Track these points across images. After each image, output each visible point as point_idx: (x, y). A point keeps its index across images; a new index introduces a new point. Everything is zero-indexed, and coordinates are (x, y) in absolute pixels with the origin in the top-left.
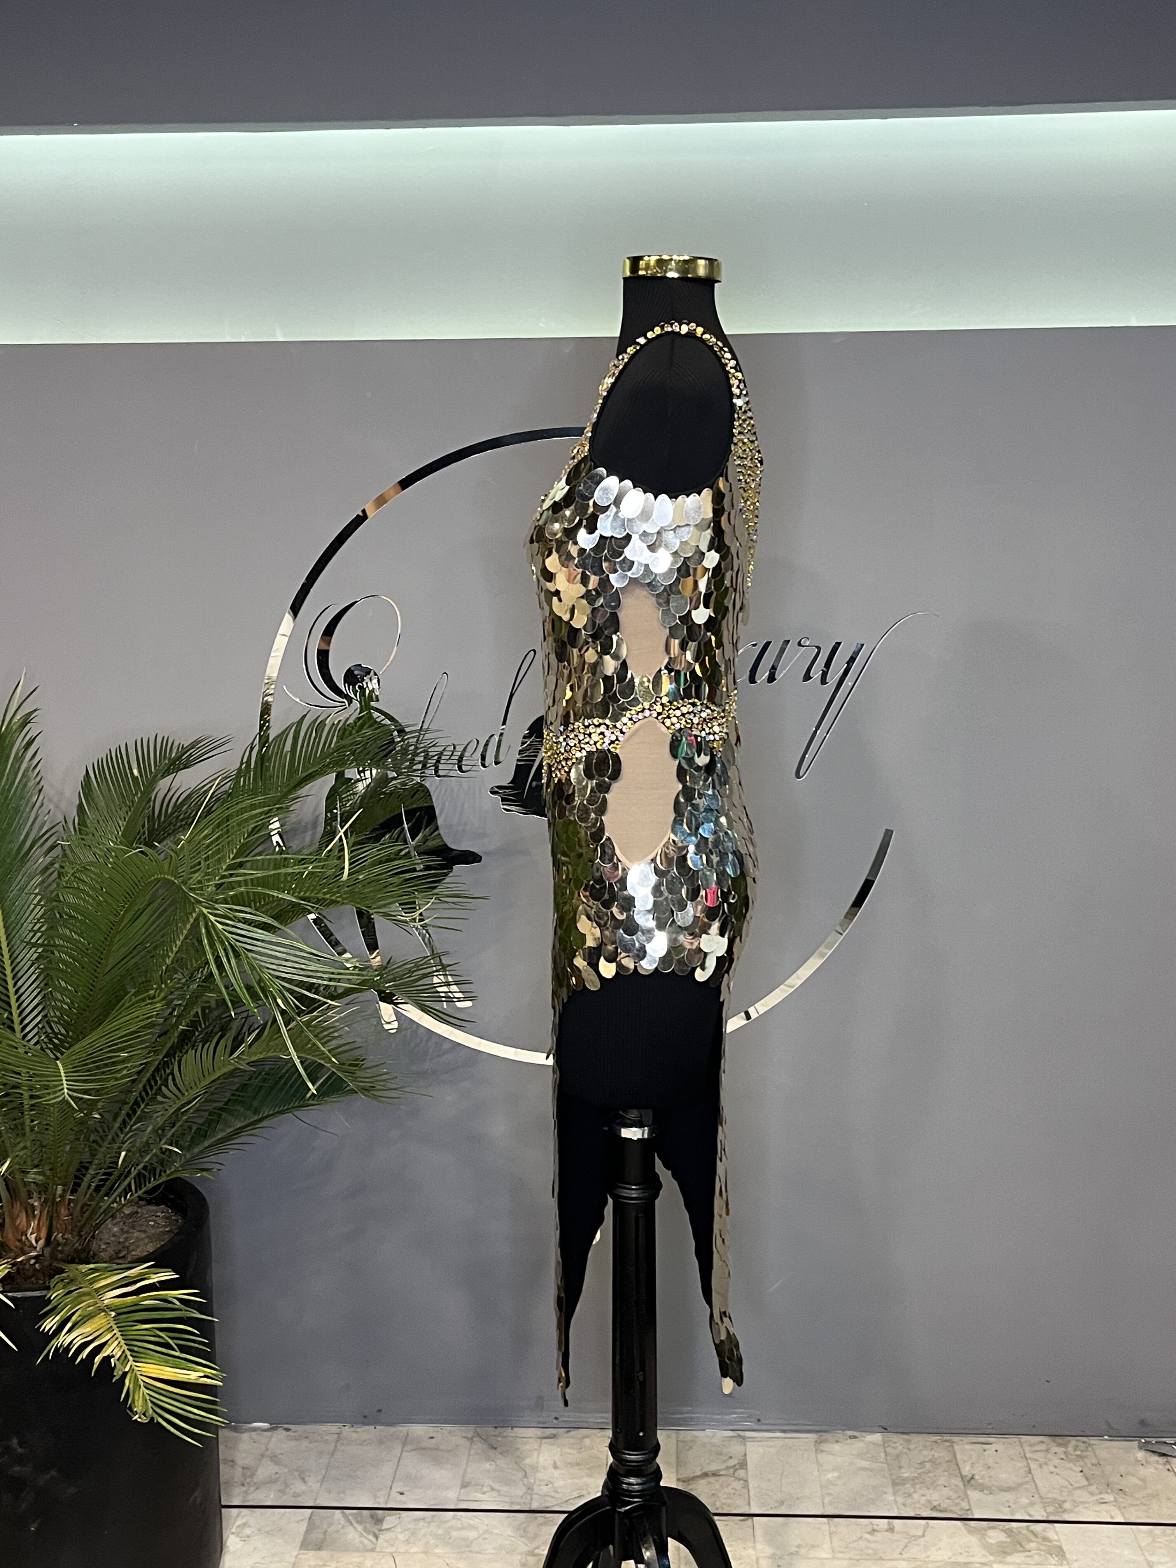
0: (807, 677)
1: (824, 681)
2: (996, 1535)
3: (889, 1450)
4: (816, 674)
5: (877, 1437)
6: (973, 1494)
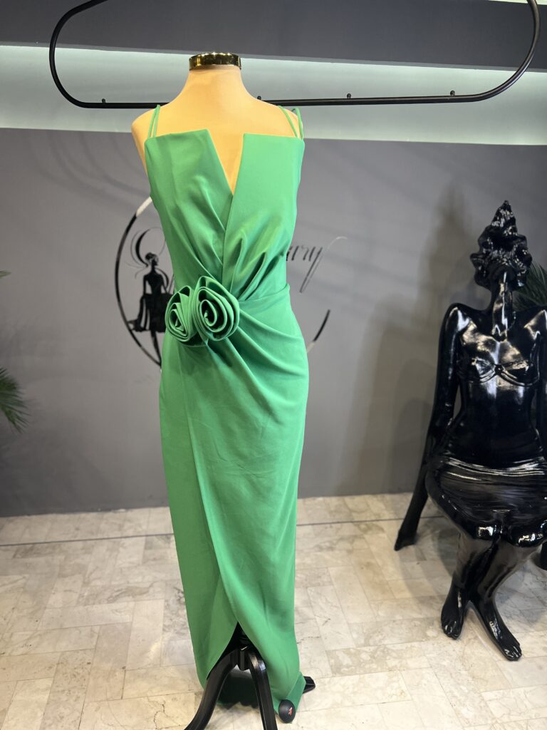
0: (304, 259)
1: (310, 260)
2: (363, 526)
3: (326, 502)
4: (307, 257)
5: (321, 499)
6: (354, 514)
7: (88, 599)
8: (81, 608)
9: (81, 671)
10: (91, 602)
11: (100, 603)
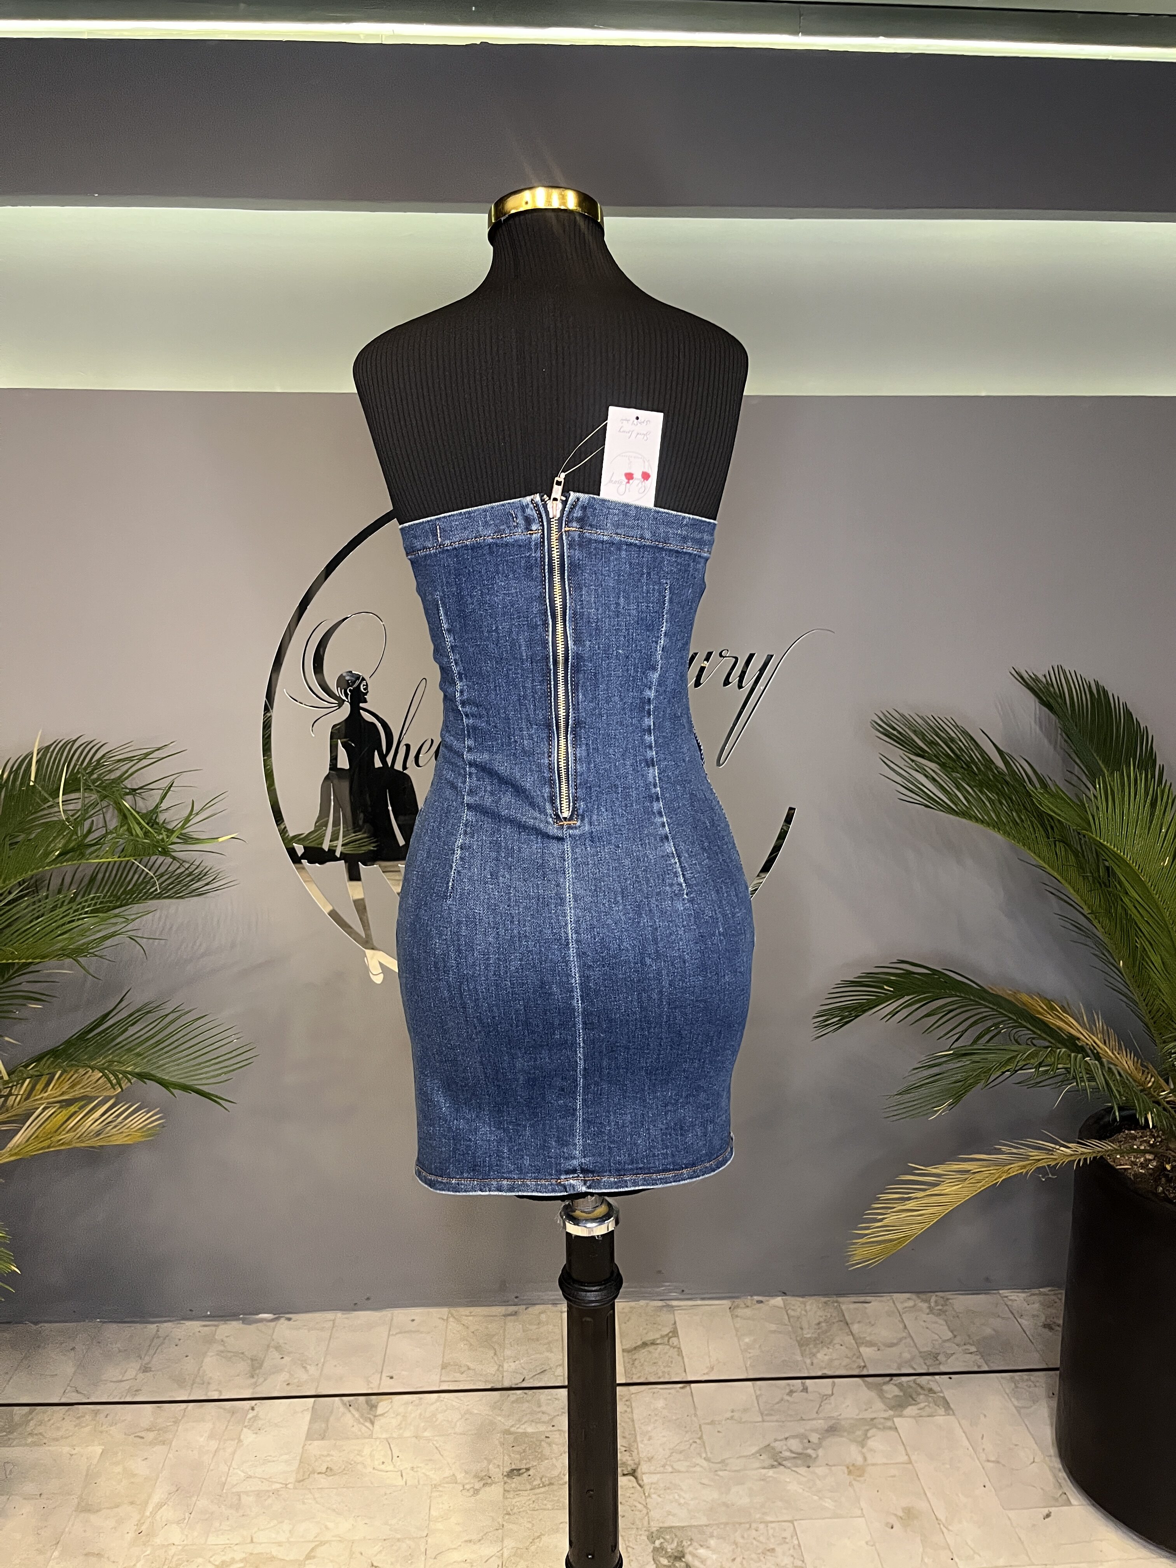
1: (740, 685)
2: (891, 1389)
3: (791, 1313)
4: (734, 679)
5: (778, 1301)
6: (865, 1351)
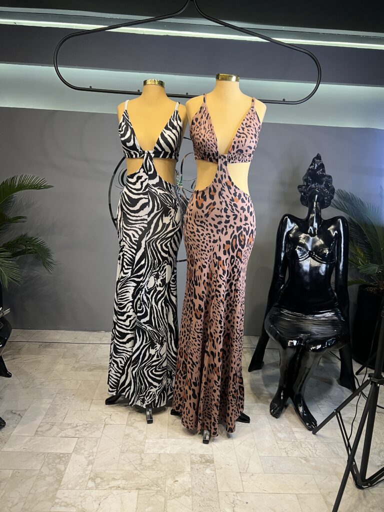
7: (77, 369)
8: (73, 372)
9: (68, 398)
10: (78, 370)
11: (83, 371)
